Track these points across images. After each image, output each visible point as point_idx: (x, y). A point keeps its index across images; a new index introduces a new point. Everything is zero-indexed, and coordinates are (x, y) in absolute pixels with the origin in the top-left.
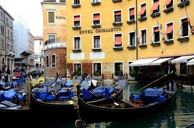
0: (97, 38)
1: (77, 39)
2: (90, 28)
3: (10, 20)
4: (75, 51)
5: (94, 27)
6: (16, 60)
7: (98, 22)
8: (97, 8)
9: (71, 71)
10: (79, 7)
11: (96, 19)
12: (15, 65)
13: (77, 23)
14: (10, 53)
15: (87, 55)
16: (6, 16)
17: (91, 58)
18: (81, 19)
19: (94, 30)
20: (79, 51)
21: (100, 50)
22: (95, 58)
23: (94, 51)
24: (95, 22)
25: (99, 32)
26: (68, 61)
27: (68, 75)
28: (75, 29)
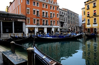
0: (95, 19)
3: (77, 15)
4: (88, 24)
6: (80, 27)
7: (95, 13)
8: (95, 8)
9: (87, 31)
10: (89, 9)
11: (95, 12)
12: (79, 29)
14: (77, 25)
15: (92, 25)
16: (75, 14)
19: (94, 16)
21: (96, 23)
22: (94, 26)
23: (94, 24)
24: (94, 13)
25: (96, 17)
26: (86, 28)
27: (86, 32)
28: (88, 17)
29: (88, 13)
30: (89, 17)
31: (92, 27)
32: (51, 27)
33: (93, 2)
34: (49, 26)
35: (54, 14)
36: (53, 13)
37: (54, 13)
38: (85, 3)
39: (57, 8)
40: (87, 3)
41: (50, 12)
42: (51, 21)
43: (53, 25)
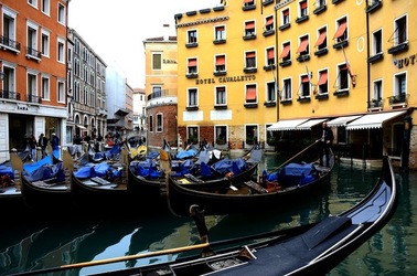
0: (221, 90)
1: (193, 92)
2: (212, 77)
3: (102, 67)
4: (189, 109)
5: (216, 75)
7: (222, 67)
8: (221, 47)
9: (184, 136)
10: (196, 46)
11: (220, 64)
12: (108, 128)
13: (192, 69)
14: (101, 112)
15: (207, 115)
16: (97, 62)
17: (212, 119)
18: (198, 64)
19: (216, 79)
20: (196, 109)
21: (225, 108)
22: (218, 118)
23: (217, 108)
24: (219, 67)
25: (224, 81)
26: (180, 123)
27: (179, 143)
28: (189, 77)
29: (192, 64)
30: (194, 81)
31: (207, 120)
32: (31, 111)
33: (215, 21)
34: (22, 104)
35: (45, 37)
36: (43, 32)
37: (47, 34)
38: (179, 17)
39: (61, 8)
40: (185, 20)
41: (29, 24)
42: (32, 77)
43: (40, 101)
